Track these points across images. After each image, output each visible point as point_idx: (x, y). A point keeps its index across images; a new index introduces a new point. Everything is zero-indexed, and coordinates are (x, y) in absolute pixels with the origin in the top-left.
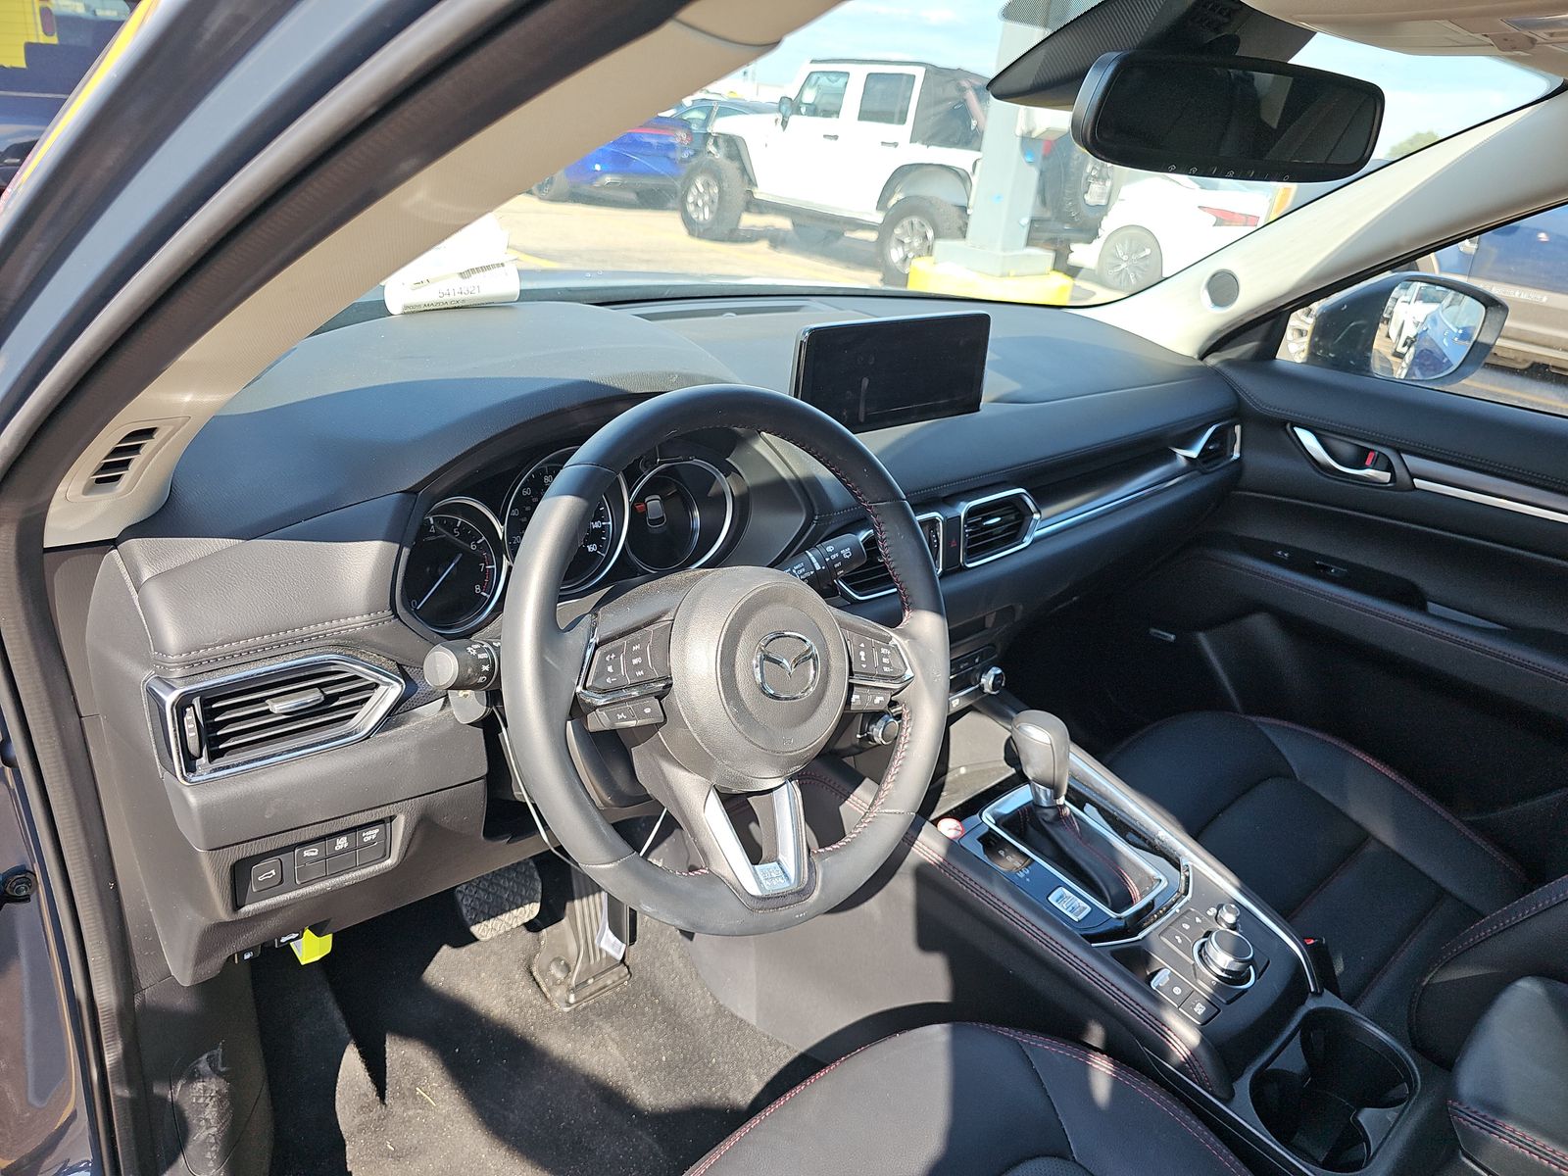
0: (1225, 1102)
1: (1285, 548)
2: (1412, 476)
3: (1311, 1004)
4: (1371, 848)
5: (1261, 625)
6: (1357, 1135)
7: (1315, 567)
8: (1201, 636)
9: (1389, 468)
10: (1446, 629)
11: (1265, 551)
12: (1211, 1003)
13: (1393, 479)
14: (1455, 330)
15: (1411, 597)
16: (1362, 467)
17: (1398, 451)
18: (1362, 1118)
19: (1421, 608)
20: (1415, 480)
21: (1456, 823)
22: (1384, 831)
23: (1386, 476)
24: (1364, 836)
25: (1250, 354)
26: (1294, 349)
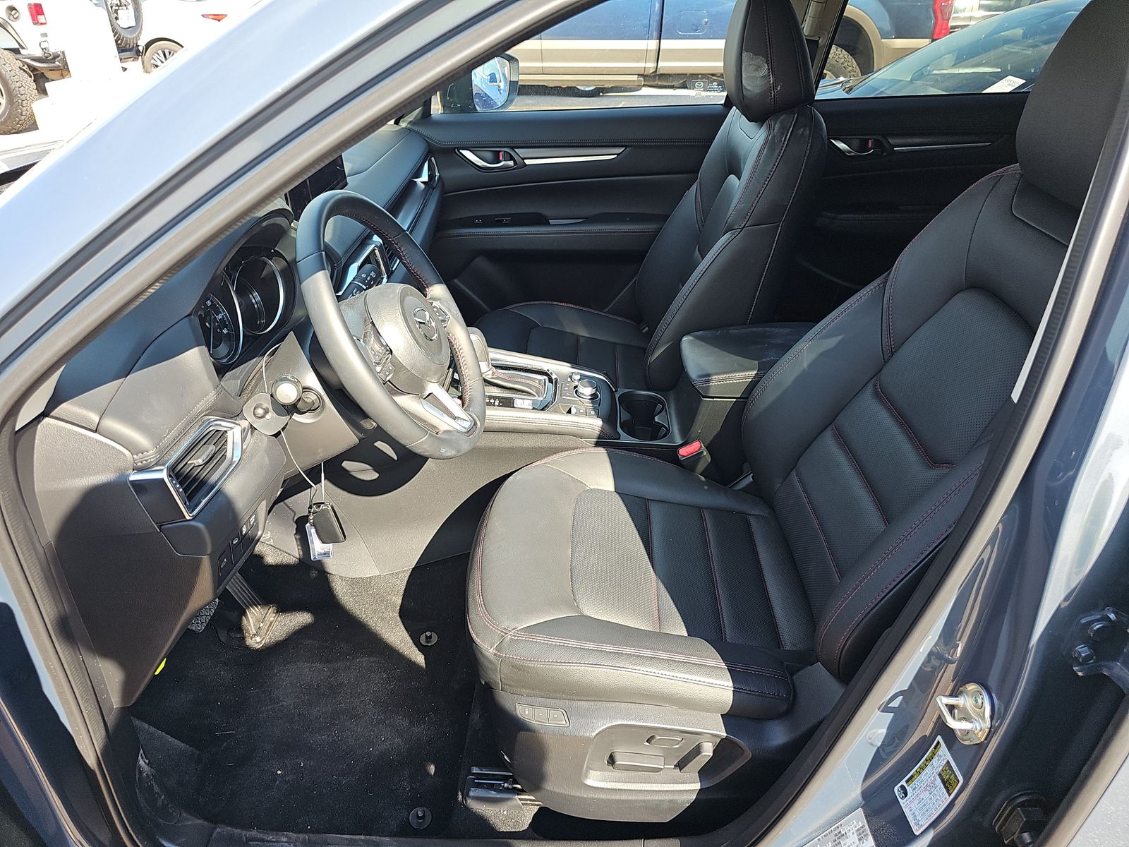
0: (619, 439)
1: (478, 218)
2: (523, 159)
3: (617, 396)
4: (582, 340)
5: (480, 262)
6: (660, 426)
7: (497, 222)
8: (456, 281)
9: (512, 158)
10: (566, 229)
11: (469, 222)
12: (594, 409)
13: (515, 163)
14: (486, 78)
15: (542, 220)
16: (500, 162)
17: (512, 148)
18: (656, 420)
19: (549, 224)
20: (525, 161)
21: (602, 314)
22: (582, 332)
23: (511, 163)
24: (577, 337)
25: (420, 115)
26: (437, 107)
